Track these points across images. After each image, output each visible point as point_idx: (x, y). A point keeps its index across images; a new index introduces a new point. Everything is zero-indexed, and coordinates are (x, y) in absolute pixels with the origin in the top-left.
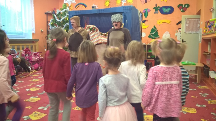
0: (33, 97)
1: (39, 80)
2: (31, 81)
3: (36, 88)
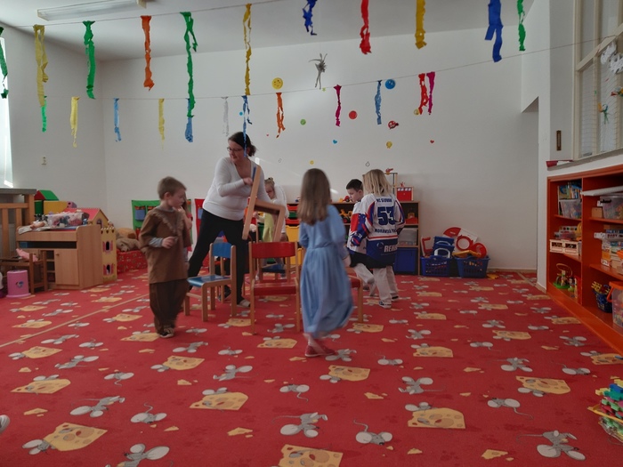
0: (42, 378)
1: (50, 323)
2: (20, 326)
3: (44, 348)
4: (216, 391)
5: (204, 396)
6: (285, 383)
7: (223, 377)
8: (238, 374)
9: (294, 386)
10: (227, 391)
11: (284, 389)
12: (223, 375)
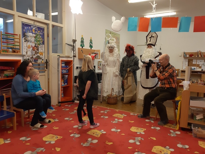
4: (140, 133)
5: (143, 132)
6: (118, 133)
7: (139, 138)
8: (134, 139)
9: (116, 131)
10: (137, 133)
11: (119, 130)
12: (140, 140)
